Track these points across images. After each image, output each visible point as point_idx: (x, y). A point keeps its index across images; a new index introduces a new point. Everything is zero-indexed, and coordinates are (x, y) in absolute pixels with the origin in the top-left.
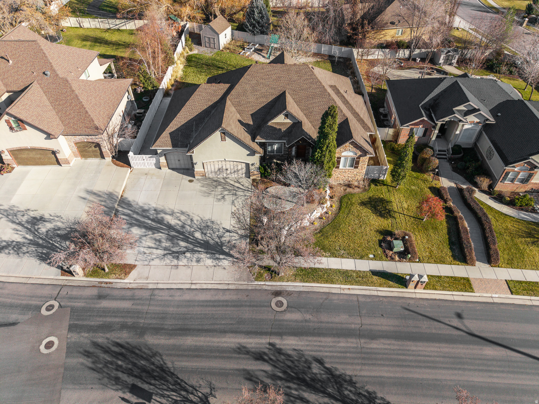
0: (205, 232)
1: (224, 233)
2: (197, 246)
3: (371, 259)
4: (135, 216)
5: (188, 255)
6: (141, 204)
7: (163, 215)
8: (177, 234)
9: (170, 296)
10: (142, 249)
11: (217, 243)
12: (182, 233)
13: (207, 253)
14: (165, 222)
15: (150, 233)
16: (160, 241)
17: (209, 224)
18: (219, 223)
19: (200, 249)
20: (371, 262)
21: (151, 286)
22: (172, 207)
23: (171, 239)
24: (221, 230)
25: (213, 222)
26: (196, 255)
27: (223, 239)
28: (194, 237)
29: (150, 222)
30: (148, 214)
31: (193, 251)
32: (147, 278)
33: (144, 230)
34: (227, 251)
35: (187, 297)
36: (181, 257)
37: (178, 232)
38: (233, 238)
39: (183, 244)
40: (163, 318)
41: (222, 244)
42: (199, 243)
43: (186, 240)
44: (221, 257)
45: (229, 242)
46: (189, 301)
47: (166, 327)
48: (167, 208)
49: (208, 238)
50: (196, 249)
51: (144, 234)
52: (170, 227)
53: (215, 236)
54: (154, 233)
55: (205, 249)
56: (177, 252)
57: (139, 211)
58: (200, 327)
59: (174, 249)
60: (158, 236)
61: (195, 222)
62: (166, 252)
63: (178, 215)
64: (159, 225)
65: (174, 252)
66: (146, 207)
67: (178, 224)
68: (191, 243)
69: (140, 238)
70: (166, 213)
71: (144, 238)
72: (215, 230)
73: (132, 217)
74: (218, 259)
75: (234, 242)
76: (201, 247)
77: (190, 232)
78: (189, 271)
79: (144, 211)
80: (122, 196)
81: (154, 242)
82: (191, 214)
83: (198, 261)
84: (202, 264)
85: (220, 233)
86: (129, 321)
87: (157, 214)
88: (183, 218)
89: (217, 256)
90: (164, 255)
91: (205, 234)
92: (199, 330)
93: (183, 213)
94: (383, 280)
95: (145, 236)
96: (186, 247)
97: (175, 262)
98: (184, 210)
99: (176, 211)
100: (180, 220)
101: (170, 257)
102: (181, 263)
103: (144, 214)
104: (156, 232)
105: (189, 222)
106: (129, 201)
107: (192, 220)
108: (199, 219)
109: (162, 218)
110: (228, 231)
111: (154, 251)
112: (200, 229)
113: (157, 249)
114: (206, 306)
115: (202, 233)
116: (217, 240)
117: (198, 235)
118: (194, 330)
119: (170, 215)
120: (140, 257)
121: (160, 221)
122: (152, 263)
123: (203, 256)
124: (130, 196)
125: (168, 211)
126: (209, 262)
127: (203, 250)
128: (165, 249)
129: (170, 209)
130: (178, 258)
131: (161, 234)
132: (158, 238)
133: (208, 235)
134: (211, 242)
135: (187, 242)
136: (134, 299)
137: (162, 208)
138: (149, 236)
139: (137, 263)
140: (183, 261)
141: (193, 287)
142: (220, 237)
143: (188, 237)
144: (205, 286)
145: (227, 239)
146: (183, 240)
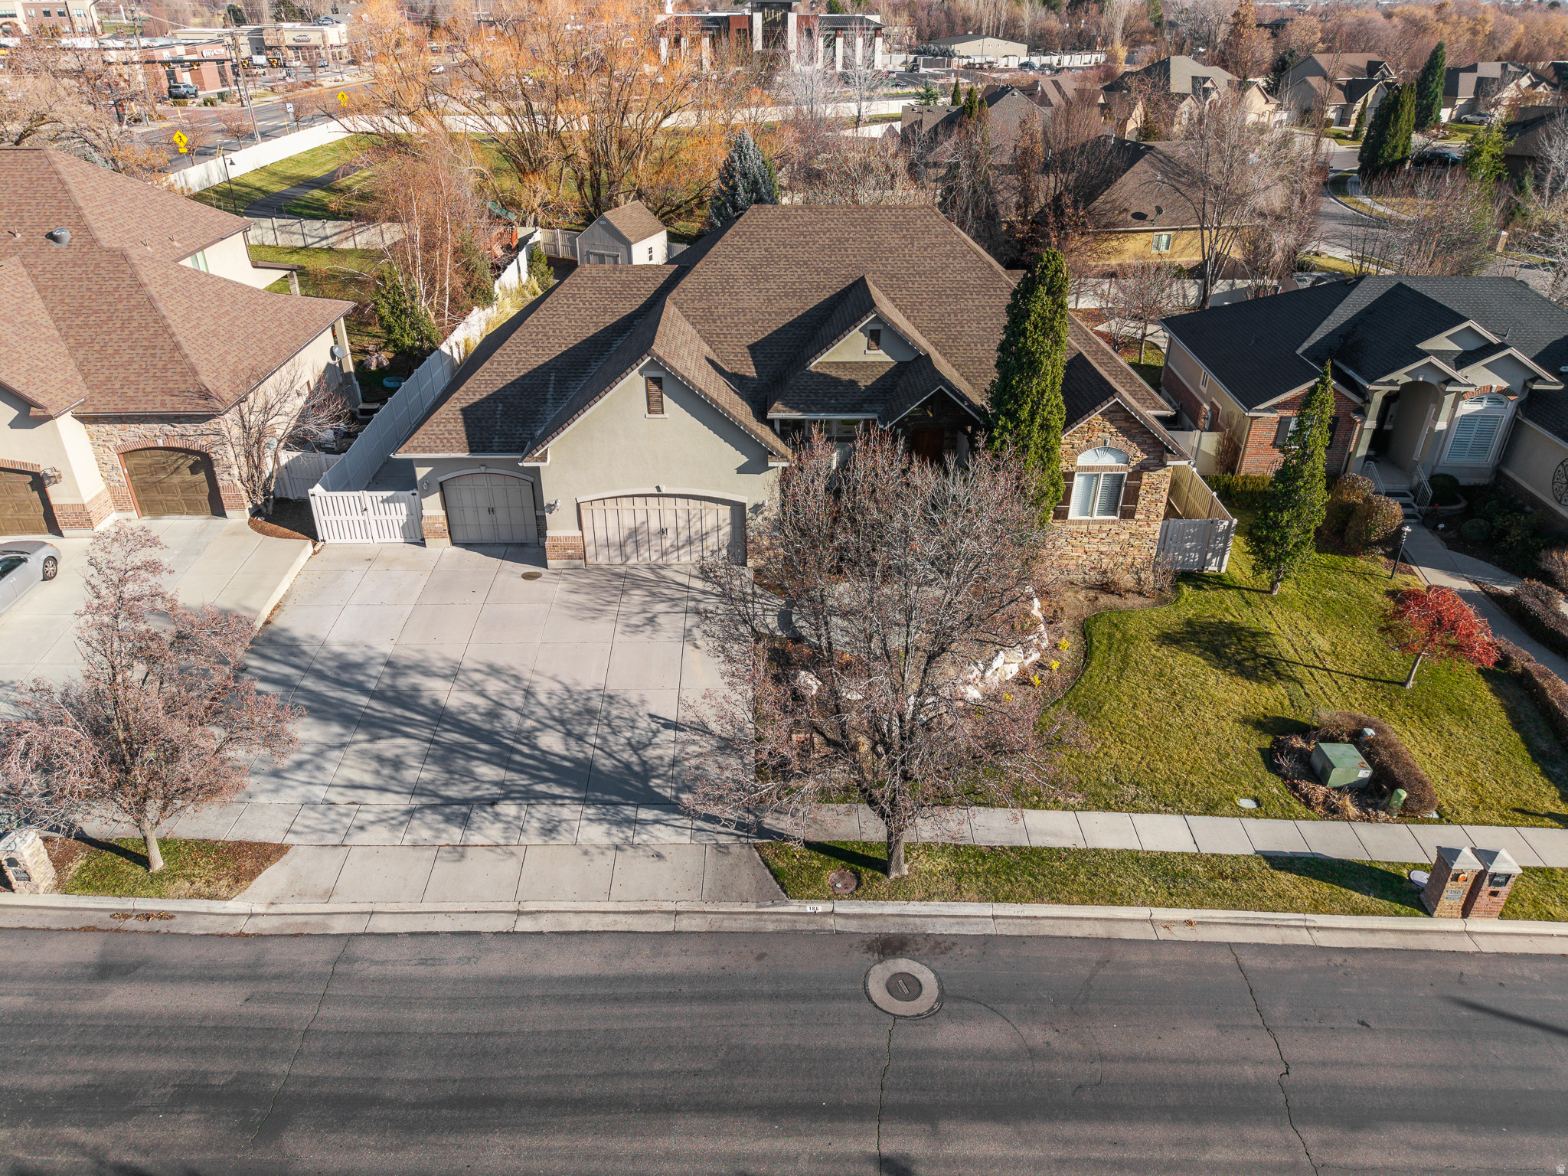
0: (578, 729)
1: (655, 733)
2: (545, 780)
3: (1250, 814)
4: (309, 683)
5: (509, 809)
6: (338, 648)
7: (417, 679)
8: (465, 739)
9: (423, 962)
10: (320, 792)
11: (628, 766)
12: (488, 737)
13: (585, 802)
14: (425, 701)
15: (360, 737)
16: (397, 764)
17: (596, 703)
18: (634, 700)
19: (557, 790)
20: (1250, 823)
21: (339, 926)
22: (454, 654)
23: (443, 756)
24: (643, 723)
25: (611, 699)
26: (542, 810)
27: (650, 753)
28: (534, 747)
29: (363, 700)
30: (361, 678)
31: (529, 797)
32: (329, 895)
33: (336, 729)
34: (668, 793)
35: (495, 964)
36: (477, 816)
37: (472, 731)
38: (691, 749)
39: (487, 772)
40: (379, 1053)
41: (648, 771)
42: (553, 768)
43: (503, 757)
44: (645, 814)
45: (675, 762)
46: (502, 981)
47: (390, 1093)
48: (433, 656)
49: (590, 751)
50: (541, 788)
51: (337, 741)
52: (440, 716)
53: (617, 743)
54: (374, 739)
55: (577, 789)
56: (464, 802)
57: (330, 666)
58: (550, 1090)
59: (452, 792)
60: (389, 746)
61: (543, 698)
62: (416, 801)
63: (477, 677)
64: (398, 711)
65: (449, 801)
66: (355, 656)
67: (474, 707)
68: (521, 769)
69: (319, 754)
70: (427, 673)
71: (335, 754)
72: (616, 722)
73: (298, 688)
74: (632, 822)
75: (694, 762)
76: (559, 783)
77: (518, 732)
78: (512, 865)
79: (347, 666)
80: (267, 623)
81: (375, 765)
82: (527, 675)
83: (550, 830)
84: (564, 838)
85: (640, 734)
86: (221, 1068)
87: (394, 676)
88: (494, 686)
89: (629, 811)
90: (410, 813)
91: (580, 738)
92: (544, 1104)
93: (494, 671)
94: (1325, 889)
95: (342, 746)
96: (500, 784)
97: (455, 834)
98: (500, 662)
99: (467, 664)
100: (482, 694)
101: (430, 817)
102: (476, 838)
103: (345, 677)
104: (386, 733)
105: (518, 700)
106: (293, 639)
107: (529, 693)
108: (557, 687)
109: (416, 689)
110: (668, 725)
111: (372, 797)
112: (562, 722)
113: (382, 789)
114: (581, 999)
115: (569, 734)
116: (627, 756)
117: (551, 742)
118: (521, 1103)
119: (445, 677)
120: (311, 818)
121: (407, 700)
122: (359, 838)
123: (569, 812)
124: (297, 624)
125: (438, 664)
126: (596, 834)
127: (568, 792)
128: (416, 790)
129: (445, 659)
130: (465, 821)
131: (402, 741)
132: (389, 754)
133: (593, 740)
134: (605, 763)
135: (507, 764)
136: (259, 978)
137: (418, 656)
138: (355, 747)
139: (290, 839)
140: (487, 831)
141: (525, 925)
142: (636, 747)
143: (513, 750)
144: (575, 924)
145: (669, 752)
146: (490, 758)
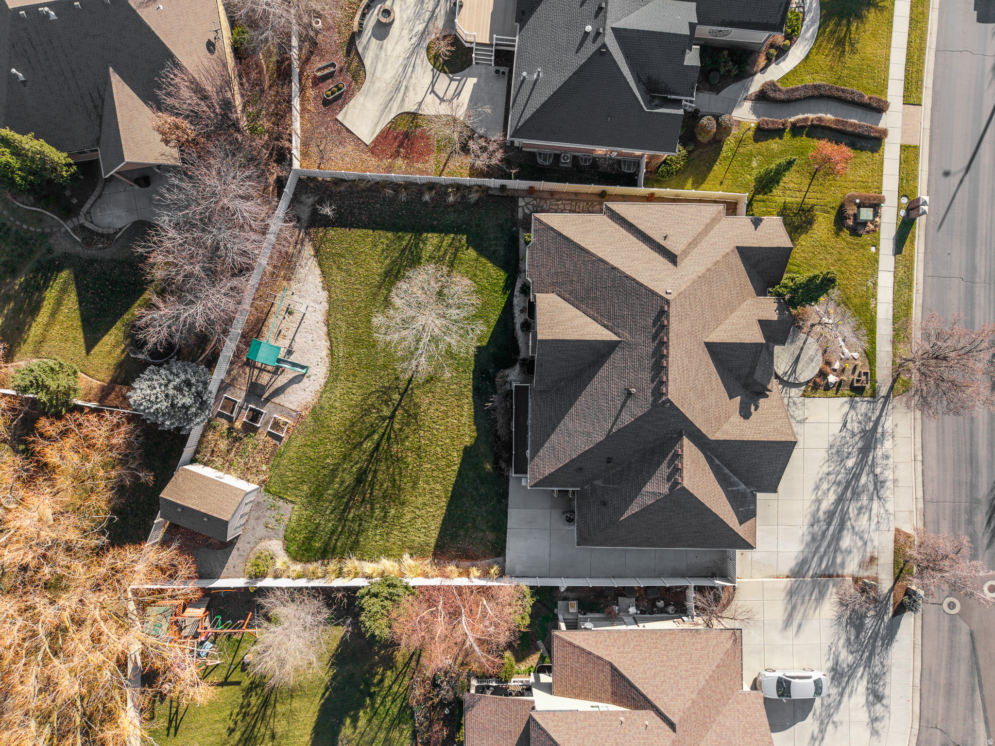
0: (846, 455)
1: (848, 430)
2: (867, 461)
3: (878, 250)
4: (822, 550)
5: (878, 471)
6: (802, 547)
7: (821, 513)
8: (850, 489)
9: (933, 481)
10: (873, 526)
11: (861, 437)
12: (848, 483)
13: (875, 449)
14: (832, 507)
15: (849, 523)
16: (860, 509)
17: (834, 451)
18: (833, 438)
19: (871, 457)
21: (921, 505)
22: (807, 504)
23: (856, 495)
24: (843, 434)
25: (831, 447)
26: (879, 461)
27: (856, 430)
28: (853, 468)
29: (832, 528)
30: (820, 533)
31: (873, 465)
32: (911, 512)
33: (845, 532)
34: (871, 424)
35: (932, 462)
36: (881, 478)
37: (846, 489)
38: (854, 418)
39: (863, 479)
40: (959, 484)
41: (864, 431)
42: (862, 460)
43: (857, 477)
44: (880, 430)
45: (860, 423)
46: (938, 460)
47: (969, 479)
48: (809, 510)
49: (855, 450)
50: (870, 463)
51: (851, 530)
52: (840, 500)
53: (852, 441)
54: (850, 519)
55: (870, 451)
56: (875, 484)
57: (813, 546)
58: (968, 444)
59: (871, 488)
60: (852, 512)
61: (831, 469)
62: (875, 498)
63: (820, 493)
64: (837, 514)
65: (875, 488)
66: (808, 538)
67: (835, 490)
68: (862, 470)
69: (857, 534)
70: (818, 510)
71: (857, 529)
72: (843, 442)
73: (825, 552)
74: (883, 434)
75: (859, 417)
76: (868, 457)
77: (847, 474)
78: (900, 466)
79: (813, 539)
80: (788, 577)
81: (862, 515)
82: (820, 476)
83: (886, 457)
84: (891, 453)
85: (848, 435)
86: (964, 517)
87: (819, 521)
88: (825, 486)
89: (878, 435)
90: (879, 498)
91: (849, 454)
92: (971, 445)
93: (817, 488)
95: (853, 528)
96: (868, 475)
97: (889, 484)
98: (813, 487)
99: (814, 497)
100: (828, 490)
101: (882, 492)
102: (891, 477)
103: (819, 538)
104: (847, 516)
105: (832, 477)
106: (797, 564)
107: (828, 474)
108: (826, 465)
109: (825, 513)
110: (845, 425)
111: (874, 512)
112: (842, 461)
113: (871, 510)
114: (943, 440)
115: (847, 458)
116: (857, 438)
117: (850, 463)
118: (971, 450)
119: (820, 504)
120: (883, 527)
121: (831, 515)
122: (891, 510)
123: (879, 452)
124: (789, 566)
125: (813, 508)
126: (888, 444)
127: (871, 455)
128: (871, 499)
129: (810, 506)
130: (883, 482)
131: (851, 509)
132: (856, 512)
133: (850, 449)
134: (860, 445)
135: (860, 474)
136: (938, 520)
137: (809, 516)
138: (854, 524)
139: (893, 529)
140: (889, 475)
141: (920, 458)
142: (853, 435)
143: (854, 474)
144: (919, 445)
145: (856, 425)
146: (858, 480)
